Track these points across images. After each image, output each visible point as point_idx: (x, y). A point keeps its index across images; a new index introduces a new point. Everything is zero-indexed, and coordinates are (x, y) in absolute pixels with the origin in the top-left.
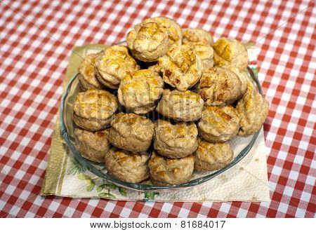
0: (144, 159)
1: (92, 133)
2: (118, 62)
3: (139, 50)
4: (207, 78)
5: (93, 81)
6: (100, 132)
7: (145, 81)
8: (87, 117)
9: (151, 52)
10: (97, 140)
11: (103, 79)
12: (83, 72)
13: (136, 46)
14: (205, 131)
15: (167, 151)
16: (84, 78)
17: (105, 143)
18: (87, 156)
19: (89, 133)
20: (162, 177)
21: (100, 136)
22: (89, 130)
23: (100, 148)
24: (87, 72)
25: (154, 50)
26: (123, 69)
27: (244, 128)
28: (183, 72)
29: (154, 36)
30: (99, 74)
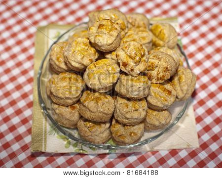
0: (108, 125)
1: (66, 108)
2: (82, 52)
3: (99, 44)
4: (152, 63)
5: (63, 66)
6: (72, 106)
7: (105, 68)
8: (63, 97)
9: (109, 45)
10: (71, 113)
11: (72, 66)
12: (54, 58)
13: (97, 41)
14: (152, 103)
15: (125, 121)
16: (55, 63)
17: (77, 115)
18: (63, 124)
19: (64, 108)
20: (123, 140)
21: (73, 110)
22: (64, 105)
23: (73, 119)
24: (58, 59)
25: (111, 44)
26: (87, 57)
27: (179, 97)
28: (135, 63)
29: (110, 33)
30: (69, 62)
